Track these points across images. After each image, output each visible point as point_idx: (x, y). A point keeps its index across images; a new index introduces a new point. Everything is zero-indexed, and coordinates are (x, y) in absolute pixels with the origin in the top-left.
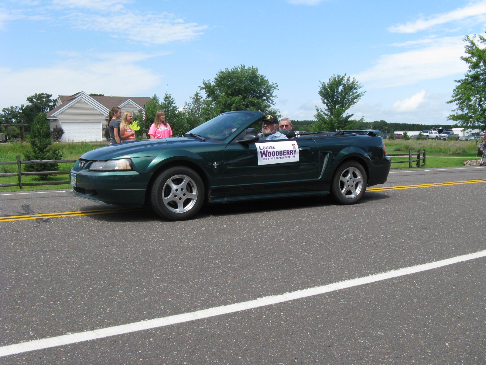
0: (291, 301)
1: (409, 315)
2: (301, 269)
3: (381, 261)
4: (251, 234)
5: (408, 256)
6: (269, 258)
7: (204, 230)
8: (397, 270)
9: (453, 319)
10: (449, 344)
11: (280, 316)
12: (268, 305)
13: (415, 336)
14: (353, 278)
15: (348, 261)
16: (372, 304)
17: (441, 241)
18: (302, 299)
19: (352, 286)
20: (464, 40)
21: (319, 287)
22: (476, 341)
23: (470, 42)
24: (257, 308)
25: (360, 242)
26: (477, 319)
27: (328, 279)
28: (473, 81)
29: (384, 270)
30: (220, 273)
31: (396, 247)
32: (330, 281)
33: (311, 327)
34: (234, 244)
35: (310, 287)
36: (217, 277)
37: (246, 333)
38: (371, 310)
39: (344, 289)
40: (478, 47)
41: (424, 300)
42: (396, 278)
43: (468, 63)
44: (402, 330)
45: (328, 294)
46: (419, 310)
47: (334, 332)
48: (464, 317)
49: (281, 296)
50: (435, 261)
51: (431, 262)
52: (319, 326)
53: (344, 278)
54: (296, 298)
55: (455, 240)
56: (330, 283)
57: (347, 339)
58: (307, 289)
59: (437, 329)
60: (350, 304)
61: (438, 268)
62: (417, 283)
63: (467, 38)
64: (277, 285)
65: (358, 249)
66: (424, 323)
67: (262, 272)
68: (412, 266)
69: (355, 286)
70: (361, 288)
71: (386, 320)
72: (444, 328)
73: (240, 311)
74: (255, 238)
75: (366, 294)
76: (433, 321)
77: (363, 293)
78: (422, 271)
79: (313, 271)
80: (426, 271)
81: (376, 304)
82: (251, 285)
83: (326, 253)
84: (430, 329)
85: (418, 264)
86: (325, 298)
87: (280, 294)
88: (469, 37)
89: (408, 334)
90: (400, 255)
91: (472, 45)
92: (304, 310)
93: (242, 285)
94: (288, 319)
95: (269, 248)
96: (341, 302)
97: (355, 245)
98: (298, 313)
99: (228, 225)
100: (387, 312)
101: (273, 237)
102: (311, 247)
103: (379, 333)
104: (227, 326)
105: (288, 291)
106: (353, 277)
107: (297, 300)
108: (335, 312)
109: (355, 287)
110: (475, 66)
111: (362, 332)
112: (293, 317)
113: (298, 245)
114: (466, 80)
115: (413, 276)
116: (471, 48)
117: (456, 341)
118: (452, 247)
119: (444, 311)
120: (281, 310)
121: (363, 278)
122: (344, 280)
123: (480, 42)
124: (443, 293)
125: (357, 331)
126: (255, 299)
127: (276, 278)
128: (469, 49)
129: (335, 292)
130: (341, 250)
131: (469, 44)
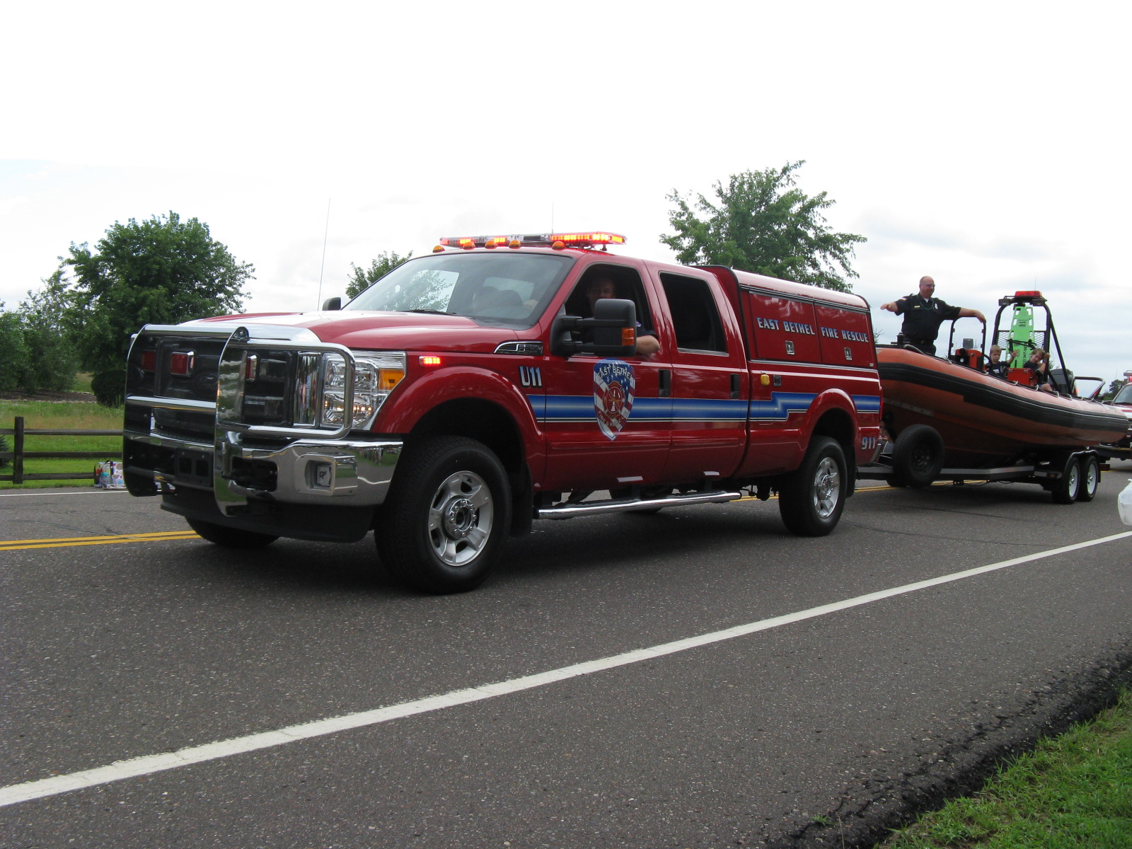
0: (191, 765)
1: (443, 789)
2: (230, 696)
3: (412, 676)
4: (130, 617)
5: (474, 666)
6: (162, 672)
7: (20, 606)
8: (442, 695)
9: (533, 793)
10: (511, 842)
11: (158, 800)
12: (137, 777)
13: (445, 831)
14: (342, 714)
15: (340, 675)
16: (371, 766)
17: (552, 631)
18: (218, 760)
19: (335, 730)
21: (263, 734)
22: (565, 833)
23: (679, 204)
24: (110, 783)
25: (377, 634)
26: (580, 789)
27: (286, 717)
29: (414, 695)
30: (38, 707)
31: (453, 646)
32: (289, 720)
33: (224, 822)
34: (85, 639)
35: (241, 734)
36: (29, 717)
37: (71, 840)
38: (365, 781)
39: (317, 737)
40: (694, 216)
41: (482, 758)
42: (435, 712)
43: (674, 249)
44: (421, 820)
45: (280, 748)
46: (467, 777)
47: (274, 832)
48: (556, 787)
49: (173, 754)
50: (527, 676)
51: (521, 677)
52: (243, 818)
53: (321, 715)
54: (203, 759)
55: (582, 631)
56: (289, 725)
57: (299, 843)
58: (234, 738)
59: (494, 814)
60: (322, 769)
61: (531, 689)
62: (478, 721)
63: (673, 195)
64: (168, 732)
65: (368, 650)
66: (471, 806)
67: (137, 703)
68: (477, 685)
69: (342, 731)
70: (355, 734)
71: (391, 801)
72: (510, 812)
73: (66, 793)
74: (138, 625)
75: (362, 747)
76: (490, 798)
77: (357, 745)
78: (496, 697)
79: (257, 700)
80: (503, 695)
81: (379, 768)
82: (107, 733)
83: (295, 659)
84: (480, 815)
85: (490, 681)
86: (270, 757)
87: (169, 752)
88: (677, 192)
89: (431, 828)
90: (456, 662)
91: (683, 211)
92: (217, 784)
93: (85, 733)
94: (176, 804)
95: (166, 649)
96: (305, 764)
97: (364, 642)
98: (201, 792)
99: (80, 595)
100: (398, 783)
101: (182, 623)
102: (264, 645)
103: (370, 828)
104: (29, 828)
105: (188, 745)
106: (342, 711)
107: (207, 762)
108: (286, 787)
109: (341, 734)
110: (688, 257)
111: (335, 826)
112: (188, 800)
113: (235, 642)
115: (474, 706)
116: (680, 217)
117: (526, 836)
118: (571, 645)
119: (518, 777)
120: (163, 786)
121: (363, 714)
122: (321, 718)
123: (698, 207)
124: (527, 741)
125: (325, 825)
126: (109, 764)
127: (168, 717)
128: (675, 219)
129: (296, 743)
130: (329, 654)
131: (679, 209)
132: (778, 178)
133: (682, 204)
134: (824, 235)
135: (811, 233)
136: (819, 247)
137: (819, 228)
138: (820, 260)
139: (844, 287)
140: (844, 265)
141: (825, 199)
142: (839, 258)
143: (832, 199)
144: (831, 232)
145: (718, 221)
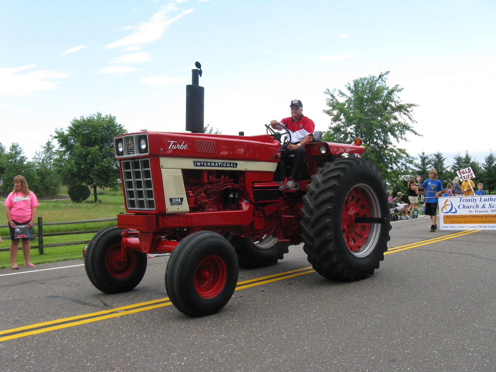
20: (325, 93)
23: (330, 95)
28: (334, 134)
40: (338, 100)
43: (330, 116)
63: (327, 92)
88: (329, 90)
91: (332, 98)
110: (336, 119)
114: (329, 132)
116: (331, 101)
123: (339, 96)
128: (329, 102)
131: (330, 97)
132: (377, 79)
133: (332, 96)
134: (400, 105)
135: (393, 104)
136: (397, 110)
137: (396, 102)
138: (398, 117)
139: (409, 127)
140: (410, 118)
141: (398, 88)
142: (407, 115)
143: (402, 88)
144: (402, 103)
145: (349, 101)
